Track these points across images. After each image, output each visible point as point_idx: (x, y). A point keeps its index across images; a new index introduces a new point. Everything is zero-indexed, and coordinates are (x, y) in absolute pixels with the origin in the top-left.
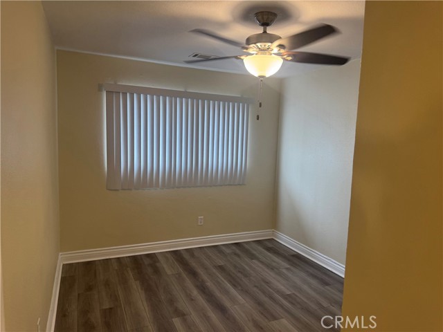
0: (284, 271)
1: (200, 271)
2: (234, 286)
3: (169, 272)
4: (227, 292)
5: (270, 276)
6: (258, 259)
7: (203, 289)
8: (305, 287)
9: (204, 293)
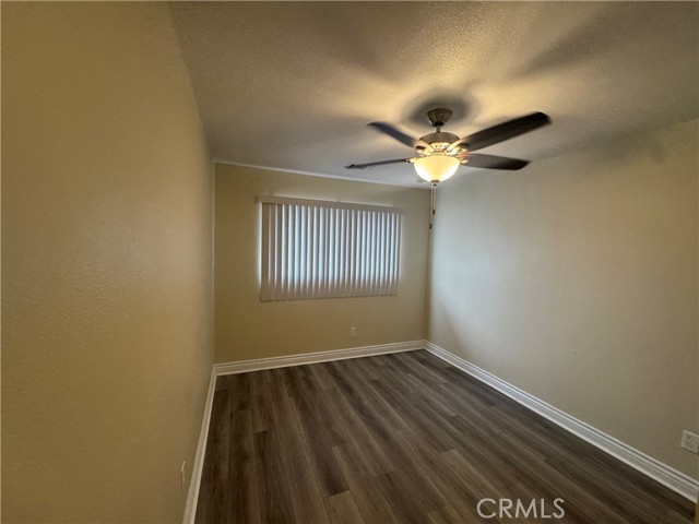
0: (442, 386)
1: (355, 386)
2: (393, 405)
3: (324, 388)
4: (386, 413)
5: (429, 393)
6: (413, 373)
7: (361, 409)
8: (469, 407)
9: (363, 414)
